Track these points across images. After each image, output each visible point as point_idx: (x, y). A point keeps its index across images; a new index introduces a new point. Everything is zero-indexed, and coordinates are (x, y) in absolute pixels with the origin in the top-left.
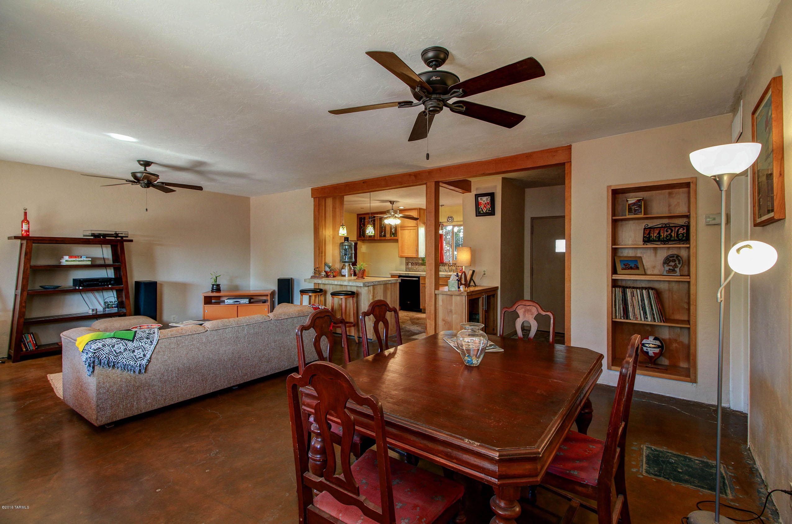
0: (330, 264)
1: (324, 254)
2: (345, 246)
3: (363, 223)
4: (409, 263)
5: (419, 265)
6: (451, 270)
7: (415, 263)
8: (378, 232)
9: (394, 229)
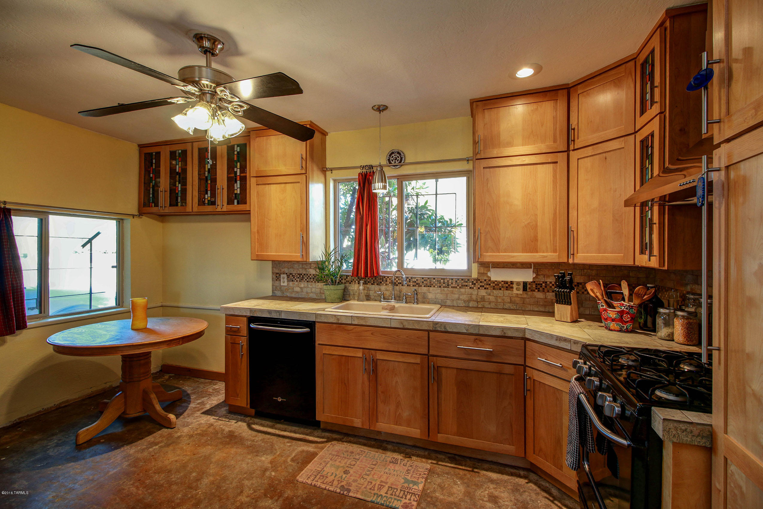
3: (154, 167)
4: (281, 273)
5: (307, 280)
6: (399, 297)
7: (298, 274)
8: (196, 193)
9: (238, 182)
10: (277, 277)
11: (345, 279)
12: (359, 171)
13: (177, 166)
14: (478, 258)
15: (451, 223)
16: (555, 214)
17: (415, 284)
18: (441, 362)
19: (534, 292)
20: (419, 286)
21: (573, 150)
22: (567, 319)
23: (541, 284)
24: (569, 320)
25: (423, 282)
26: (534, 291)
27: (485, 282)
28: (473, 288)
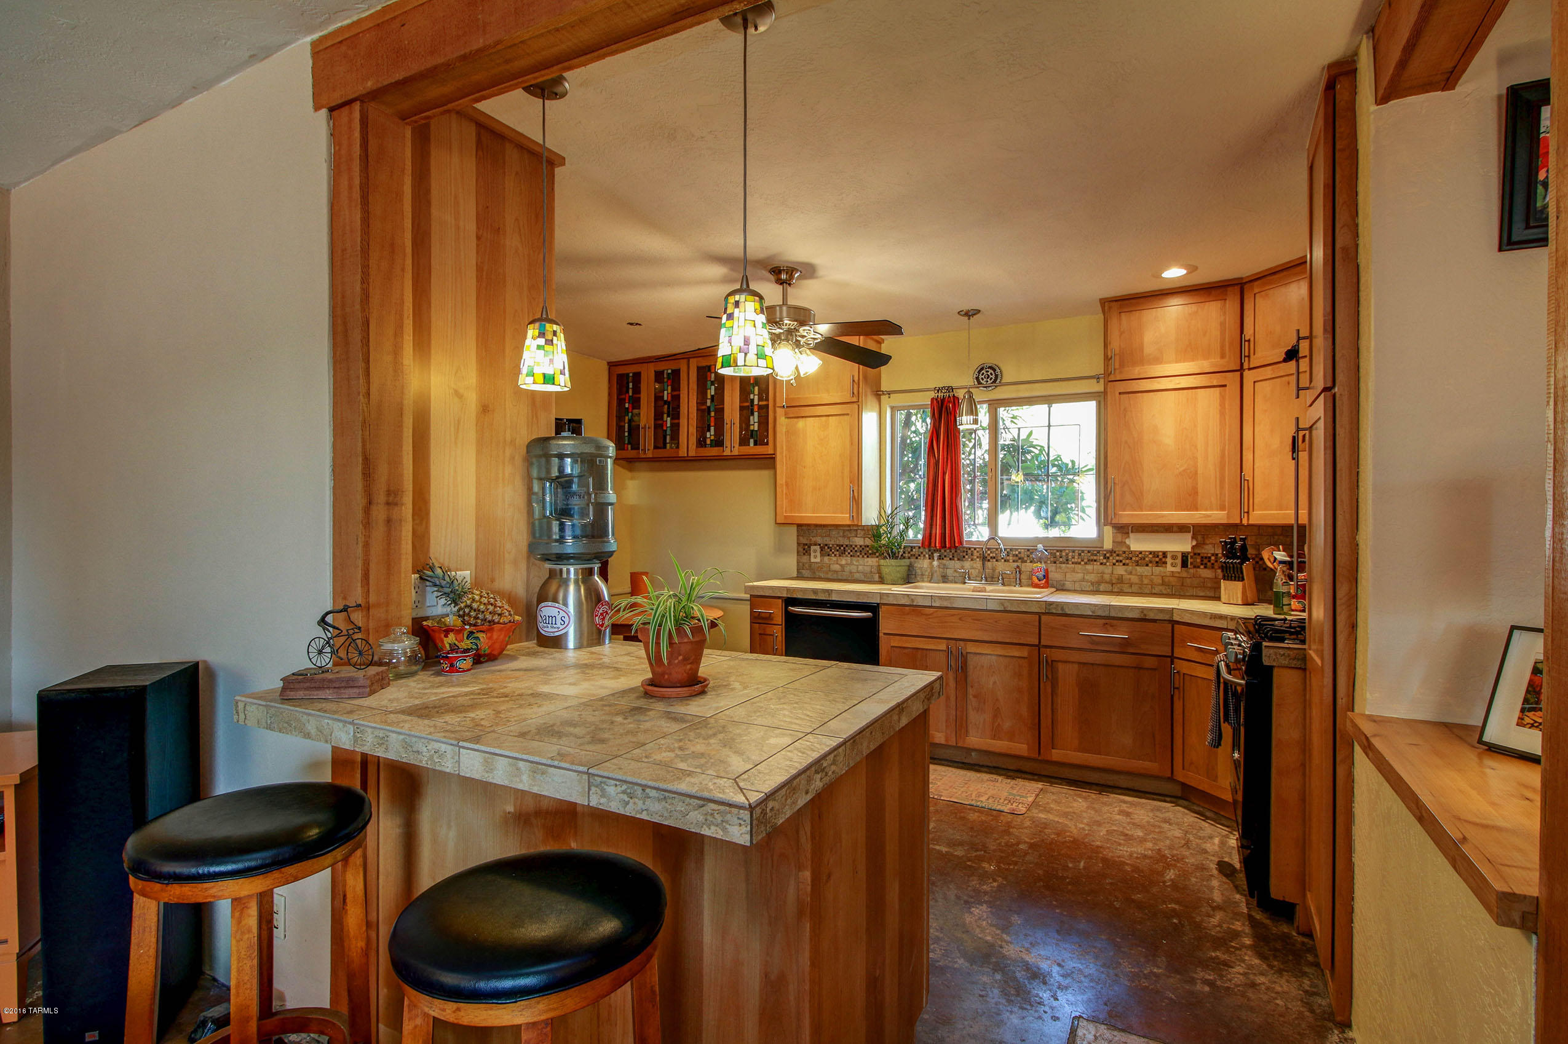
0: (465, 575)
1: (407, 510)
2: (561, 457)
3: (631, 394)
4: (811, 545)
5: (851, 553)
6: (993, 578)
7: (838, 545)
8: (693, 430)
9: (756, 414)
10: (804, 549)
11: (909, 553)
12: (933, 395)
13: (666, 392)
14: (1112, 519)
15: (1073, 467)
16: (1223, 456)
17: (1017, 558)
18: (1057, 655)
19: (1198, 570)
20: (1022, 562)
21: (1250, 369)
22: (1237, 601)
23: (1210, 558)
24: (1240, 602)
25: (1028, 556)
26: (1199, 567)
27: (1124, 555)
28: (1105, 564)
